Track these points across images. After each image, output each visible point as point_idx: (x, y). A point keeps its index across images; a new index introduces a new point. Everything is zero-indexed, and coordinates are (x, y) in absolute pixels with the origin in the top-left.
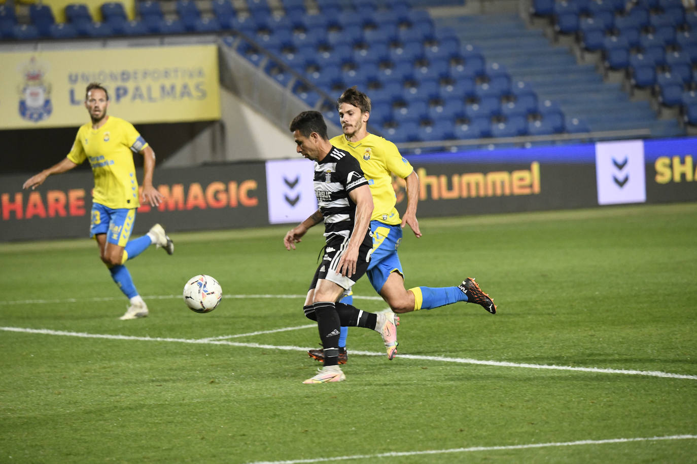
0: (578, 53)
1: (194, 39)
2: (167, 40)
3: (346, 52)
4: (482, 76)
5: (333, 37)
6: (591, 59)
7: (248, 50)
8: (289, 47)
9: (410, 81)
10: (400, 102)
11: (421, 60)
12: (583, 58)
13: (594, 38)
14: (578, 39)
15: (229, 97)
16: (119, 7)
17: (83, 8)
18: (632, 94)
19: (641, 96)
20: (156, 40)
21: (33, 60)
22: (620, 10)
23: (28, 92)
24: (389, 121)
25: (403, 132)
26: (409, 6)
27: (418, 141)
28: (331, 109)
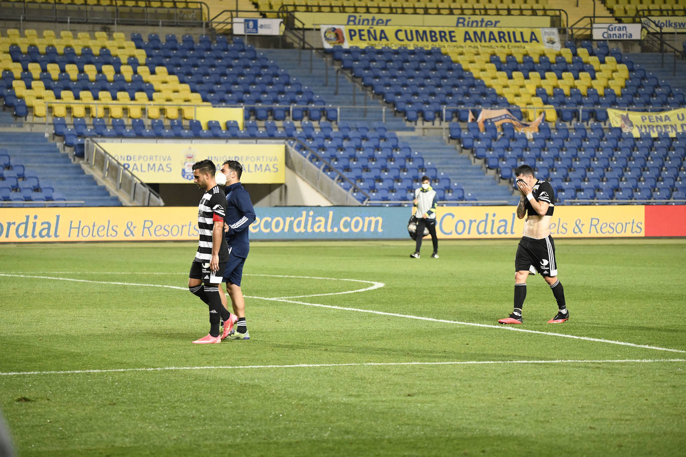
0: (473, 159)
1: (273, 141)
2: (259, 141)
3: (352, 152)
4: (422, 168)
5: (345, 143)
6: (479, 162)
7: (301, 148)
8: (322, 148)
9: (385, 168)
10: (380, 180)
11: (391, 158)
12: (474, 162)
13: (481, 152)
14: (472, 152)
15: (289, 172)
16: (236, 122)
17: (217, 123)
18: (499, 182)
19: (504, 183)
20: (254, 141)
21: (190, 148)
22: (495, 138)
23: (187, 164)
24: (373, 189)
25: (380, 195)
26: (385, 130)
27: (387, 200)
28: (343, 181)
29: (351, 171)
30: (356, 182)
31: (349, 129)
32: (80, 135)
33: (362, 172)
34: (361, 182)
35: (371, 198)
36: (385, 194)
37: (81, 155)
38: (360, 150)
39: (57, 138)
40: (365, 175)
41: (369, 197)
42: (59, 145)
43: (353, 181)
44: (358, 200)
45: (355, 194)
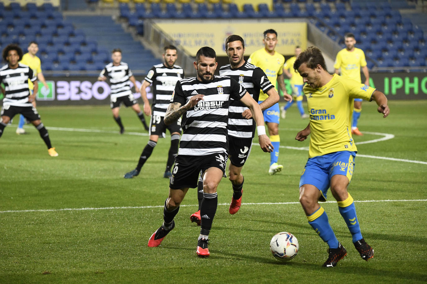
1: (297, 20)
2: (286, 20)
4: (422, 40)
5: (357, 21)
7: (320, 25)
8: (337, 24)
9: (390, 41)
10: (385, 50)
11: (395, 32)
16: (266, 5)
17: (251, 6)
20: (281, 20)
21: (229, 27)
24: (380, 58)
25: (386, 63)
26: (390, 8)
27: (393, 67)
29: (362, 44)
31: (360, 8)
32: (141, 17)
33: (371, 44)
35: (379, 65)
36: (390, 61)
37: (141, 34)
38: (369, 25)
39: (122, 20)
40: (373, 46)
41: (377, 65)
42: (124, 25)
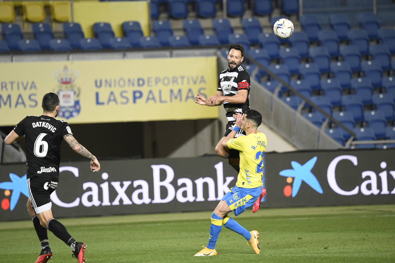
2: (175, 52)
3: (324, 63)
5: (313, 51)
8: (276, 59)
9: (379, 88)
10: (370, 106)
11: (388, 71)
16: (137, 24)
17: (108, 26)
21: (65, 68)
23: (62, 94)
24: (360, 122)
25: (372, 131)
27: (385, 139)
28: (310, 111)
29: (324, 94)
30: (332, 112)
31: (319, 27)
33: (341, 94)
34: (340, 110)
35: (358, 136)
36: (380, 128)
38: (337, 60)
40: (346, 99)
41: (354, 135)
43: (328, 111)
44: (337, 139)
45: (331, 131)
